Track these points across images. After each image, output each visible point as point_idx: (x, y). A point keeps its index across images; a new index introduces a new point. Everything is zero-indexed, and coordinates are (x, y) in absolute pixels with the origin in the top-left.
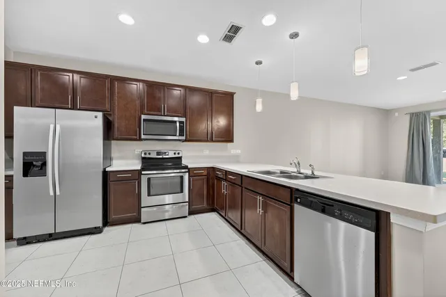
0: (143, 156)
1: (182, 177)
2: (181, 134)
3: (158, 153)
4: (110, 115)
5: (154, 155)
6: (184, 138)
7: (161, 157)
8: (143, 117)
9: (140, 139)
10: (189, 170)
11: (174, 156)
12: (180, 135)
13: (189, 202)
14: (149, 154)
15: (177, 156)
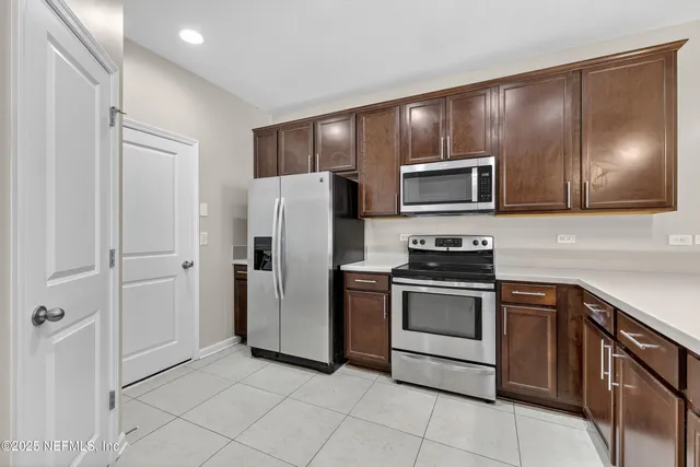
0: (412, 246)
1: (478, 301)
2: (484, 195)
3: (440, 241)
4: (356, 175)
5: (430, 246)
6: (492, 205)
7: (445, 249)
8: (405, 169)
9: (400, 215)
10: (499, 287)
11: (474, 248)
12: (480, 200)
13: (498, 367)
14: (422, 242)
15: (480, 247)
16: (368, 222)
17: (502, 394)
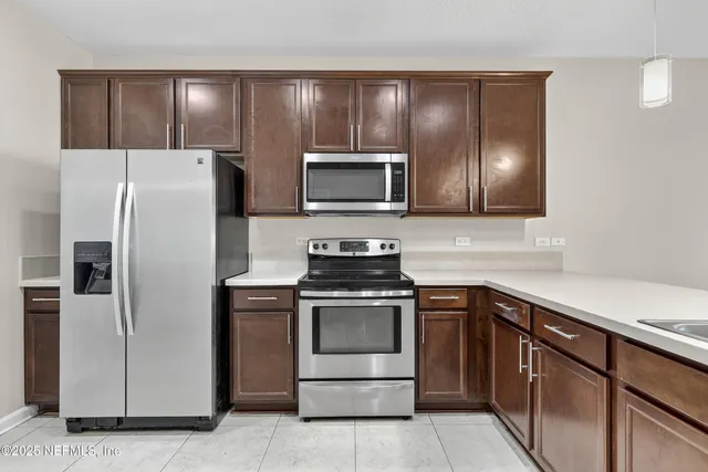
0: (311, 251)
1: (397, 310)
2: (397, 197)
3: (344, 246)
4: (242, 159)
5: (334, 250)
6: (403, 206)
7: (350, 254)
8: (309, 158)
9: (302, 213)
10: (417, 292)
11: (380, 253)
12: (393, 200)
13: (416, 379)
14: (325, 246)
15: (387, 252)
16: (253, 221)
17: (421, 407)
